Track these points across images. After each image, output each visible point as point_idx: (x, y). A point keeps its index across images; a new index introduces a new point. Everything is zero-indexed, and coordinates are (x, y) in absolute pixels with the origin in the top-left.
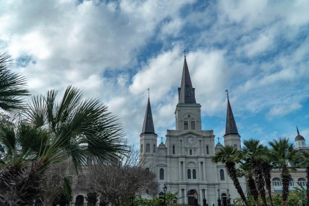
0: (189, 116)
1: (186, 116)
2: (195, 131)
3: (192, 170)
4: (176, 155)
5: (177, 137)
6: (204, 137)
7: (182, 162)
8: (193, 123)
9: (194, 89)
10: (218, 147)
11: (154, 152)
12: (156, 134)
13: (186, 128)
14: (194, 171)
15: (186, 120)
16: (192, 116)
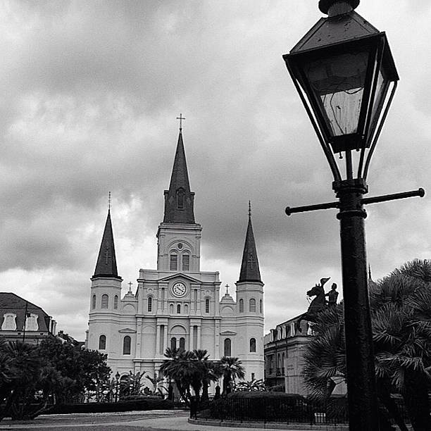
0: (180, 246)
1: (175, 246)
2: (187, 273)
3: (178, 339)
4: (152, 314)
5: (157, 282)
6: (202, 284)
7: (162, 326)
8: (186, 258)
9: (193, 194)
10: (224, 301)
11: (116, 308)
12: (120, 278)
13: (173, 267)
14: (182, 339)
15: (174, 253)
16: (185, 247)
